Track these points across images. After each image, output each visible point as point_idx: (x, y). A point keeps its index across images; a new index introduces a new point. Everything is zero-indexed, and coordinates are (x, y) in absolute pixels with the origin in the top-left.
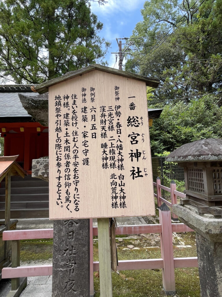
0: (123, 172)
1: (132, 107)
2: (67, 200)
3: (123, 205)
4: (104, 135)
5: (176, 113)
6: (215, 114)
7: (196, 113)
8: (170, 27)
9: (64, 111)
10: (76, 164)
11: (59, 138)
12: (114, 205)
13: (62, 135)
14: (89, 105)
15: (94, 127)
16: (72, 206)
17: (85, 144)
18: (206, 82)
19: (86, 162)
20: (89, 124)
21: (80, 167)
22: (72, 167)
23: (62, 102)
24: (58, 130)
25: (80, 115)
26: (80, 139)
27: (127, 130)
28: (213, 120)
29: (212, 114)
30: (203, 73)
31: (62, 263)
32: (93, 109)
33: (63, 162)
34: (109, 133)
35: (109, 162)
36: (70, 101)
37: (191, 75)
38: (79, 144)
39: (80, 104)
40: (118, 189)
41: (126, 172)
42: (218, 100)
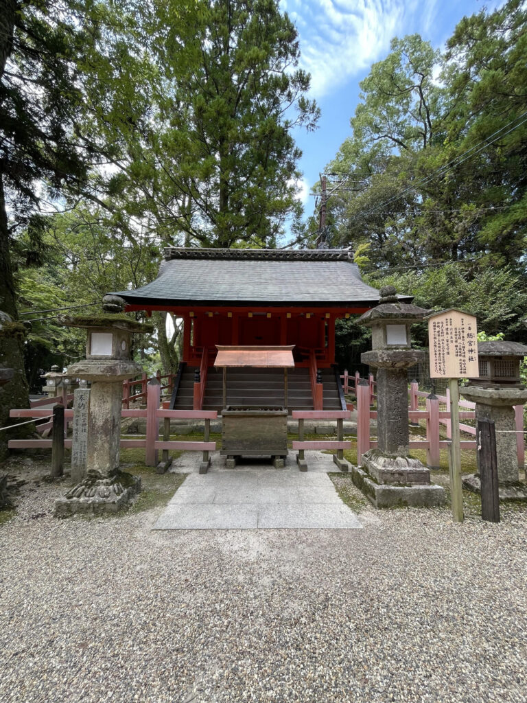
0: (465, 358)
1: (470, 329)
2: (440, 369)
3: (465, 373)
4: (456, 341)
5: (403, 288)
6: (460, 293)
7: (433, 290)
8: (395, 146)
9: (437, 329)
10: (443, 354)
11: (435, 342)
12: (461, 373)
13: (437, 340)
14: (449, 327)
15: (451, 338)
16: (442, 372)
17: (448, 345)
18: (450, 243)
19: (448, 353)
20: (449, 336)
21: (446, 355)
22: (442, 355)
23: (437, 325)
24: (435, 338)
25: (445, 331)
26: (445, 343)
27: (467, 339)
28: (458, 301)
29: (457, 292)
30: (446, 229)
31: (393, 417)
32: (451, 329)
33: (438, 353)
34: (459, 341)
35: (459, 354)
36: (440, 325)
37: (429, 232)
38: (445, 345)
39: (445, 327)
40: (463, 366)
41: (467, 359)
42: (466, 271)
